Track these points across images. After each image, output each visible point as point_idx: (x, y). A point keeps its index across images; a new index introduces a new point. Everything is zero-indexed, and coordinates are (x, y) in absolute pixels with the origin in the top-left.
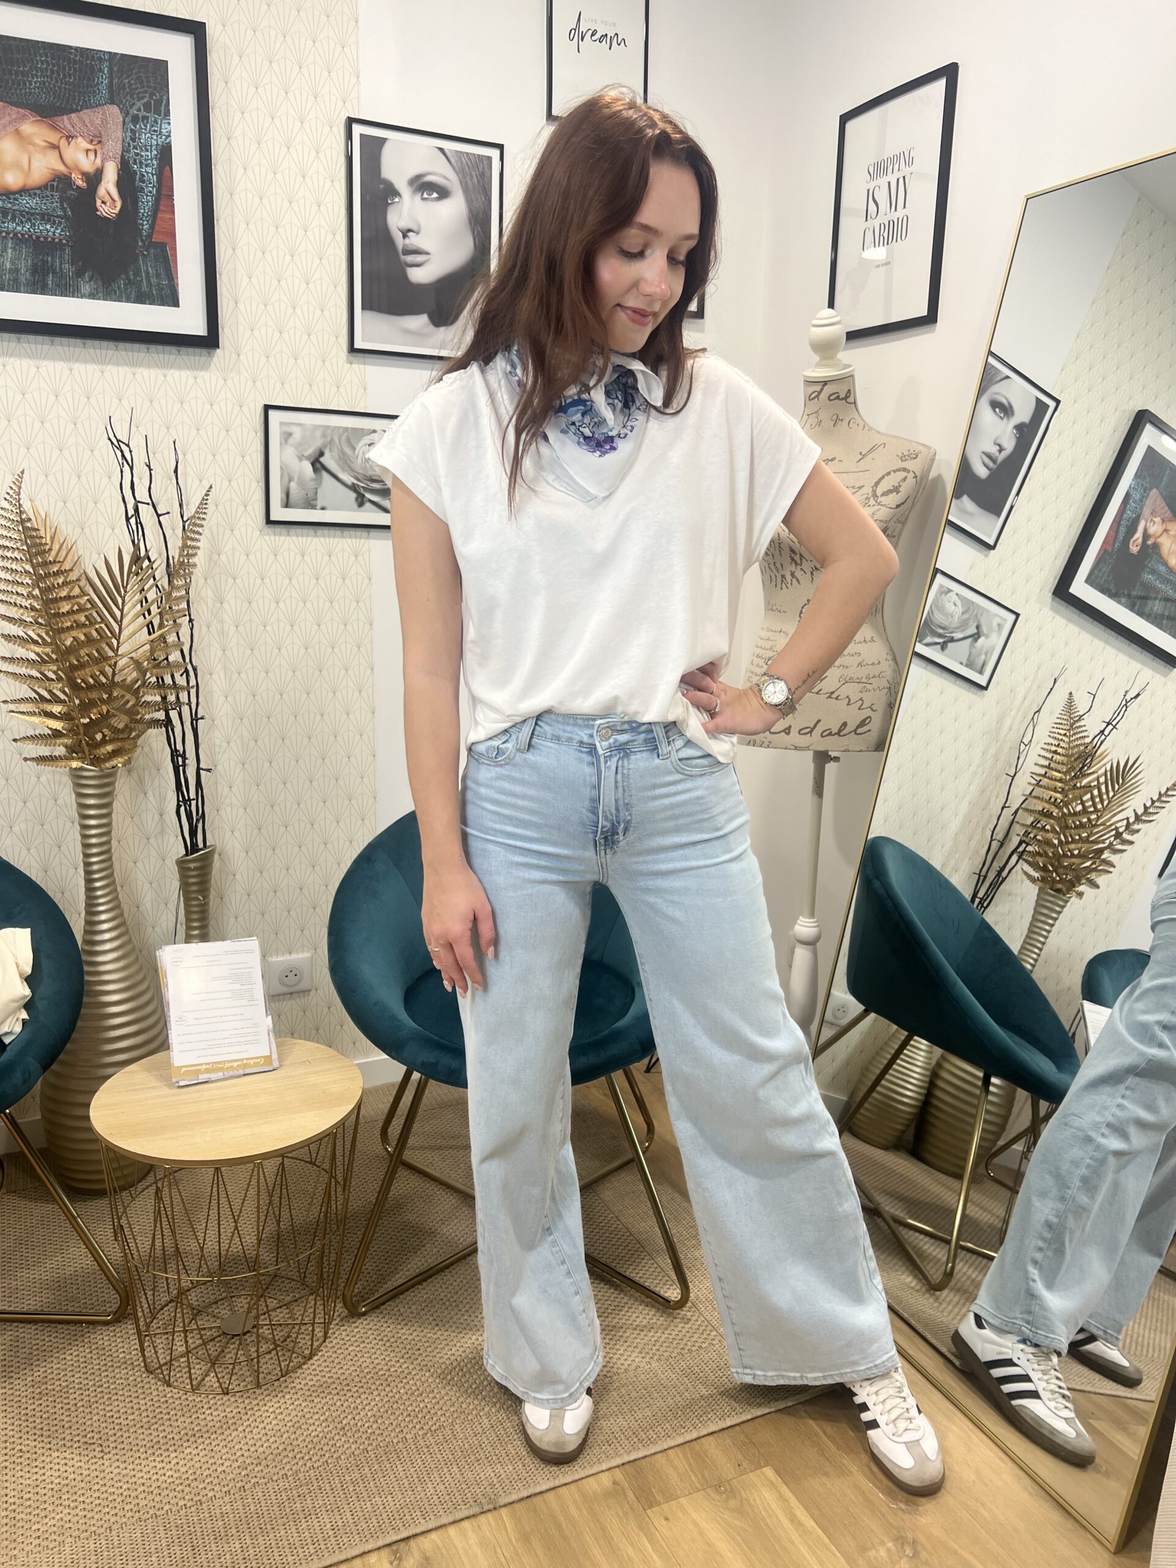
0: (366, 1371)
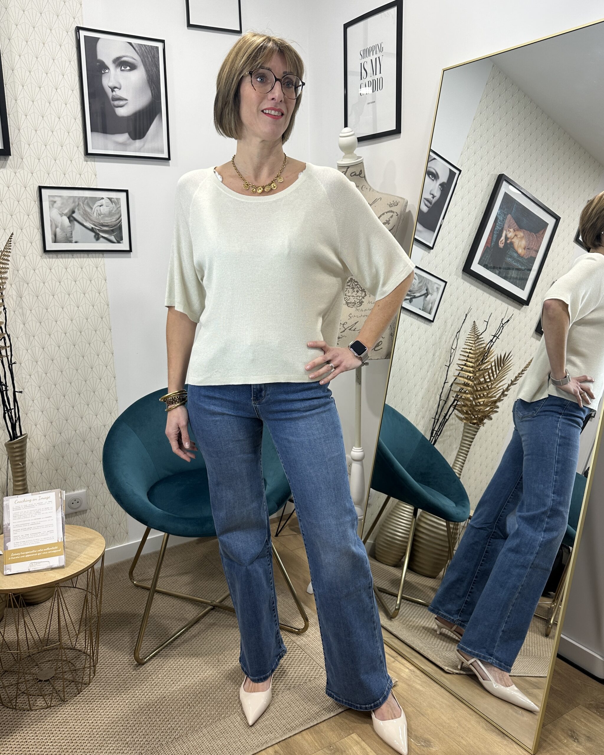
0: (136, 712)
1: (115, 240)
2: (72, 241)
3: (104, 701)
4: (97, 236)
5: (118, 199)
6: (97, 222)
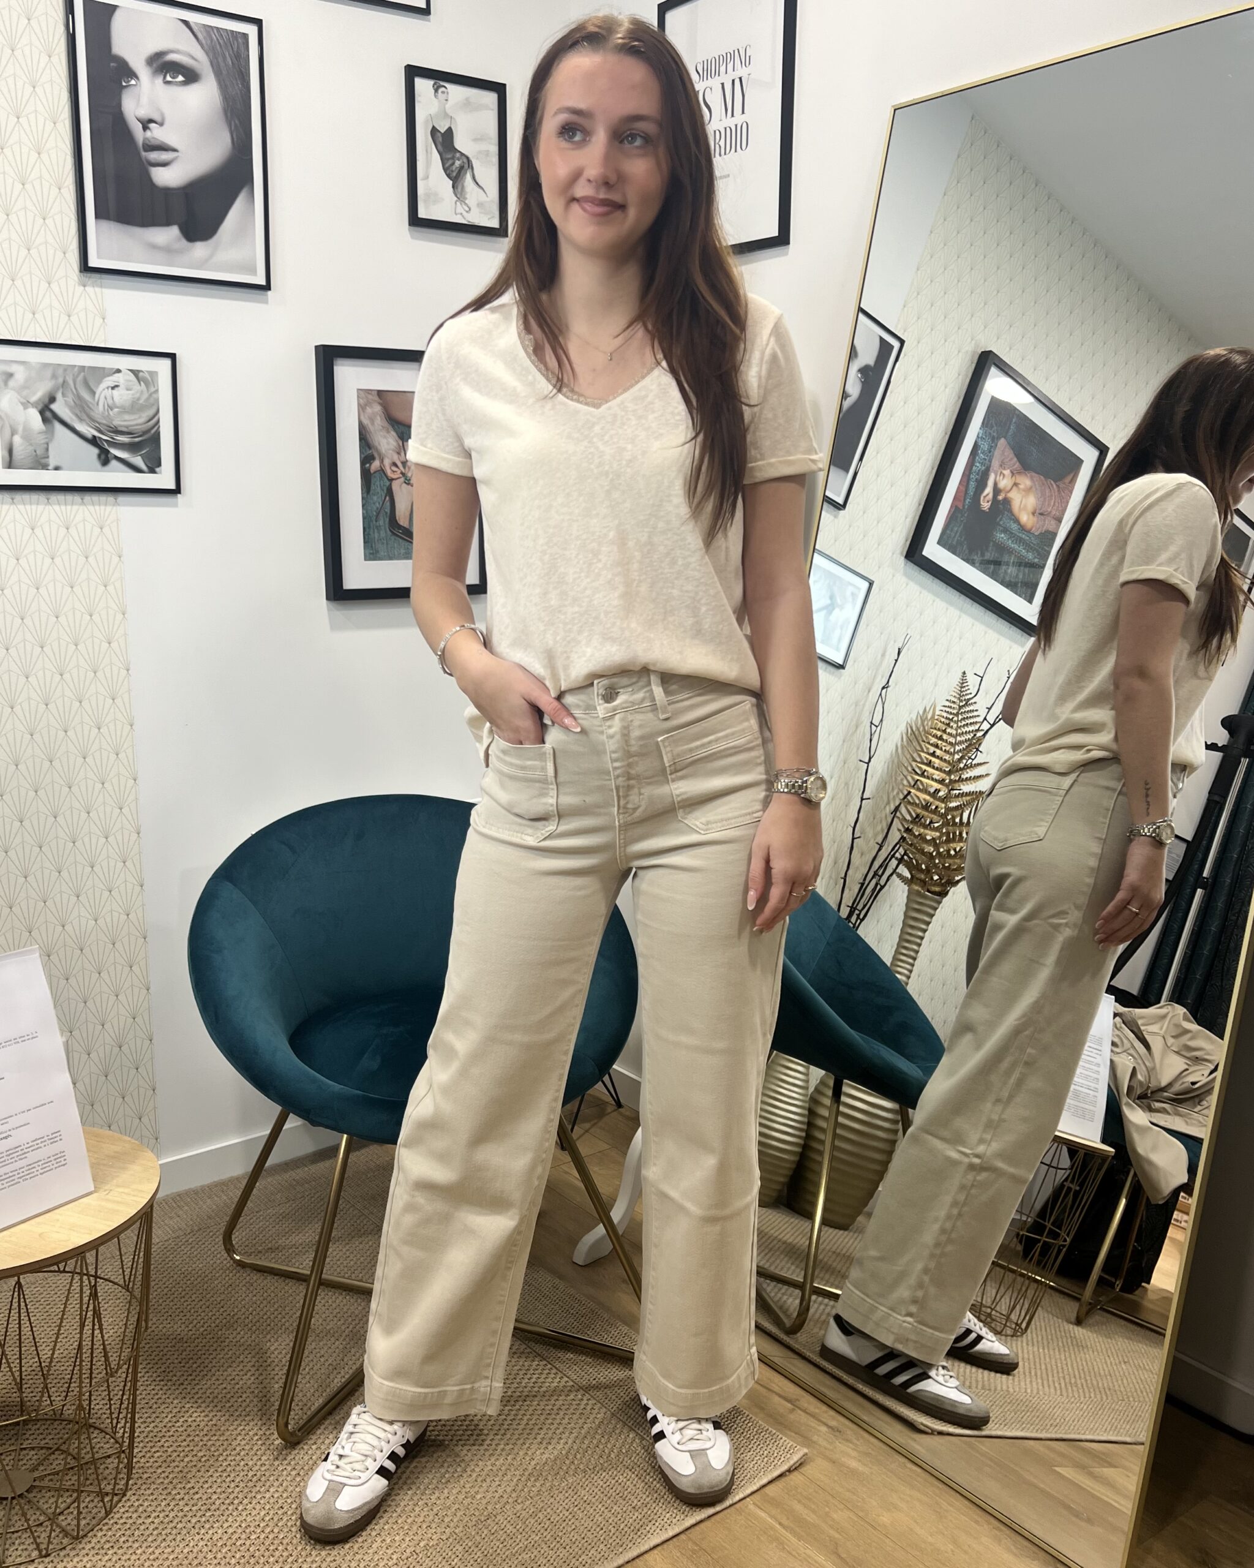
1: (144, 467)
2: (48, 465)
3: (140, 1521)
4: (103, 457)
5: (153, 374)
6: (104, 424)
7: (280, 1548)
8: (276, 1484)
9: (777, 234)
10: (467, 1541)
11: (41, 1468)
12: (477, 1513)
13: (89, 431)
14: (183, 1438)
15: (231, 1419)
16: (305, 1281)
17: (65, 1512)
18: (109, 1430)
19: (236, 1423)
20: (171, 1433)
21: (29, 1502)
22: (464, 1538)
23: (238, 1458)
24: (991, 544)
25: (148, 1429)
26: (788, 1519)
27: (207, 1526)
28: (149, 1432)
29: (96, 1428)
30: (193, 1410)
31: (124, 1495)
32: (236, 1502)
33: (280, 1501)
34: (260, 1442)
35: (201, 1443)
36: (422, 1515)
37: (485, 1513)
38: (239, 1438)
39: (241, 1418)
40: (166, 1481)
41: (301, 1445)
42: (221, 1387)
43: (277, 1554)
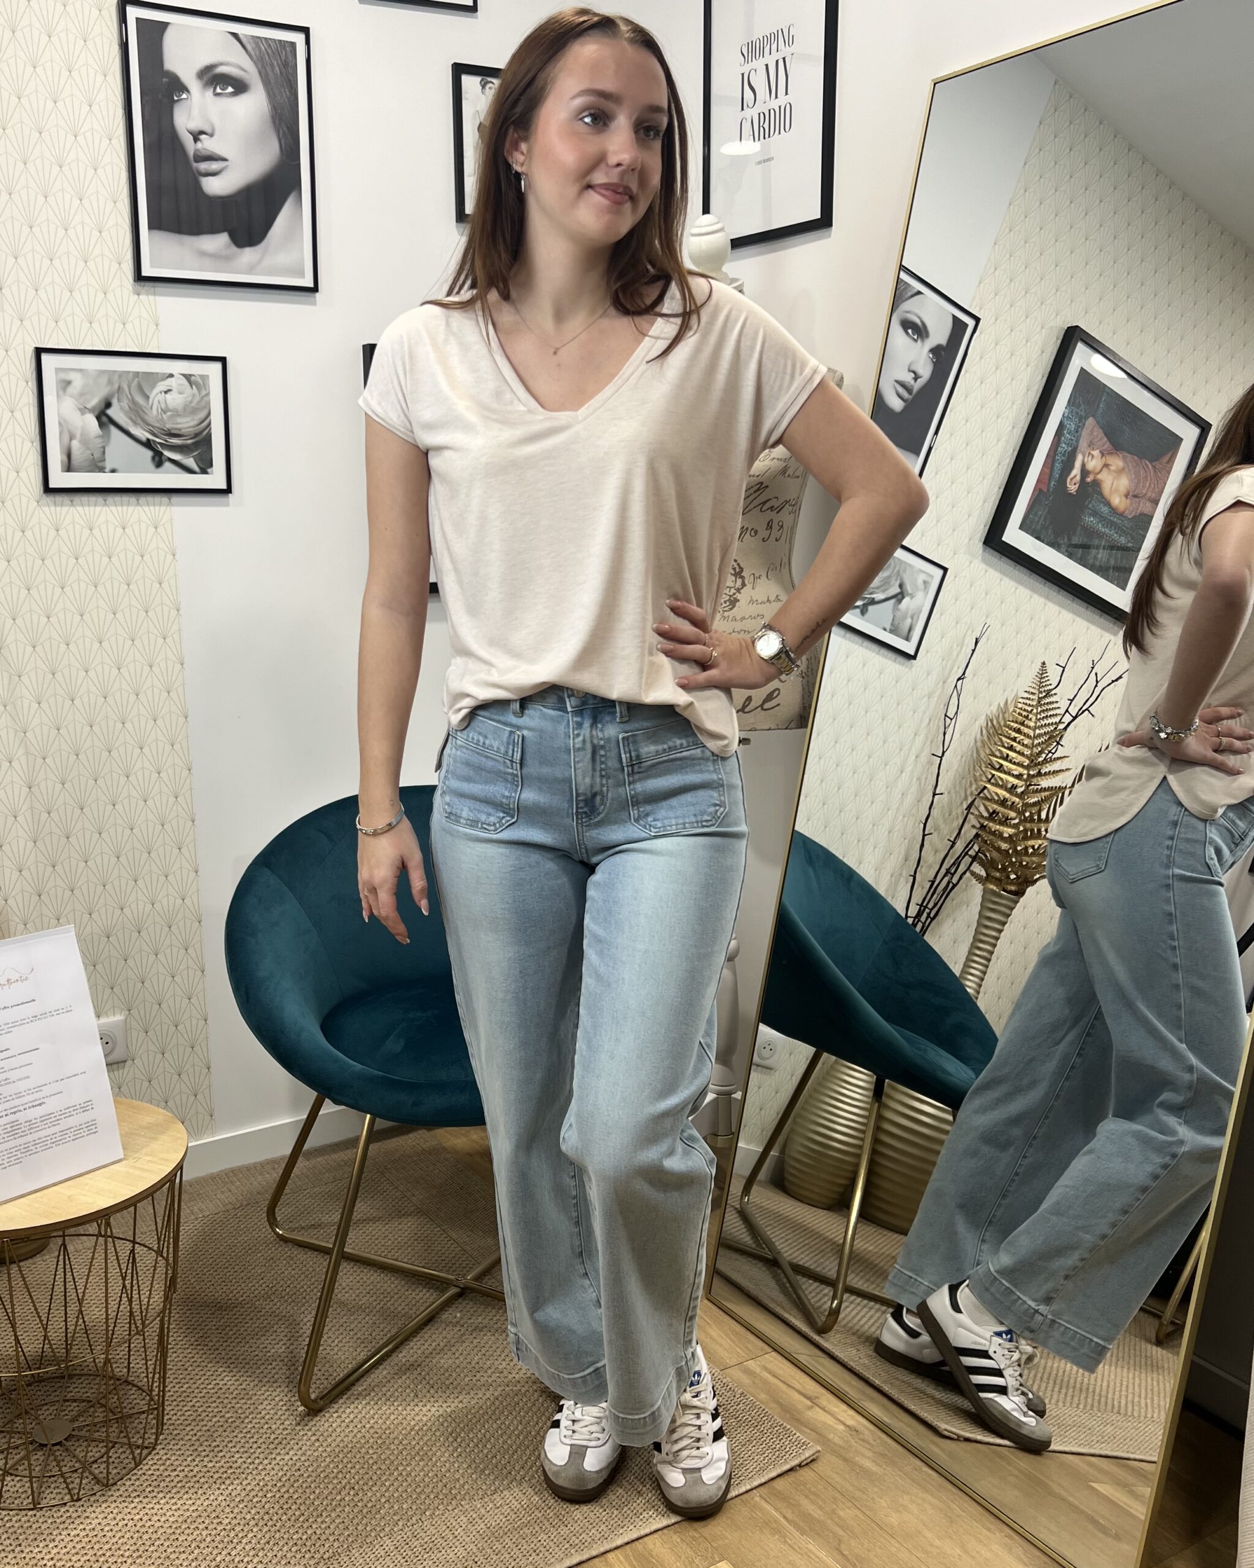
7: (293, 1507)
8: (296, 1447)
9: (819, 216)
10: (471, 1513)
11: (81, 1419)
12: (484, 1487)
13: (143, 435)
14: (214, 1399)
15: (260, 1385)
16: (328, 1254)
17: (99, 1461)
18: (145, 1388)
19: (264, 1388)
20: (202, 1395)
21: (67, 1450)
22: (469, 1510)
23: (263, 1421)
24: (1079, 529)
25: (182, 1389)
26: (793, 1513)
27: (228, 1482)
28: (182, 1392)
29: (134, 1385)
30: (225, 1374)
31: (154, 1449)
32: (257, 1461)
33: (298, 1464)
34: (284, 1408)
35: (229, 1406)
36: (431, 1486)
37: (492, 1488)
38: (266, 1402)
39: (270, 1384)
40: (194, 1438)
41: (323, 1413)
42: (253, 1354)
43: (290, 1512)
